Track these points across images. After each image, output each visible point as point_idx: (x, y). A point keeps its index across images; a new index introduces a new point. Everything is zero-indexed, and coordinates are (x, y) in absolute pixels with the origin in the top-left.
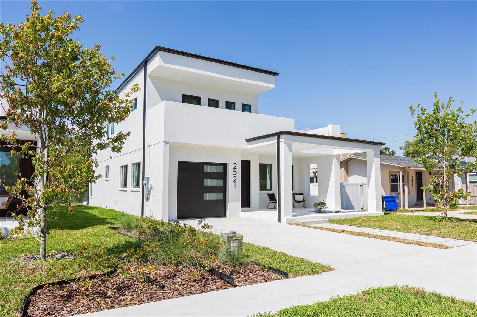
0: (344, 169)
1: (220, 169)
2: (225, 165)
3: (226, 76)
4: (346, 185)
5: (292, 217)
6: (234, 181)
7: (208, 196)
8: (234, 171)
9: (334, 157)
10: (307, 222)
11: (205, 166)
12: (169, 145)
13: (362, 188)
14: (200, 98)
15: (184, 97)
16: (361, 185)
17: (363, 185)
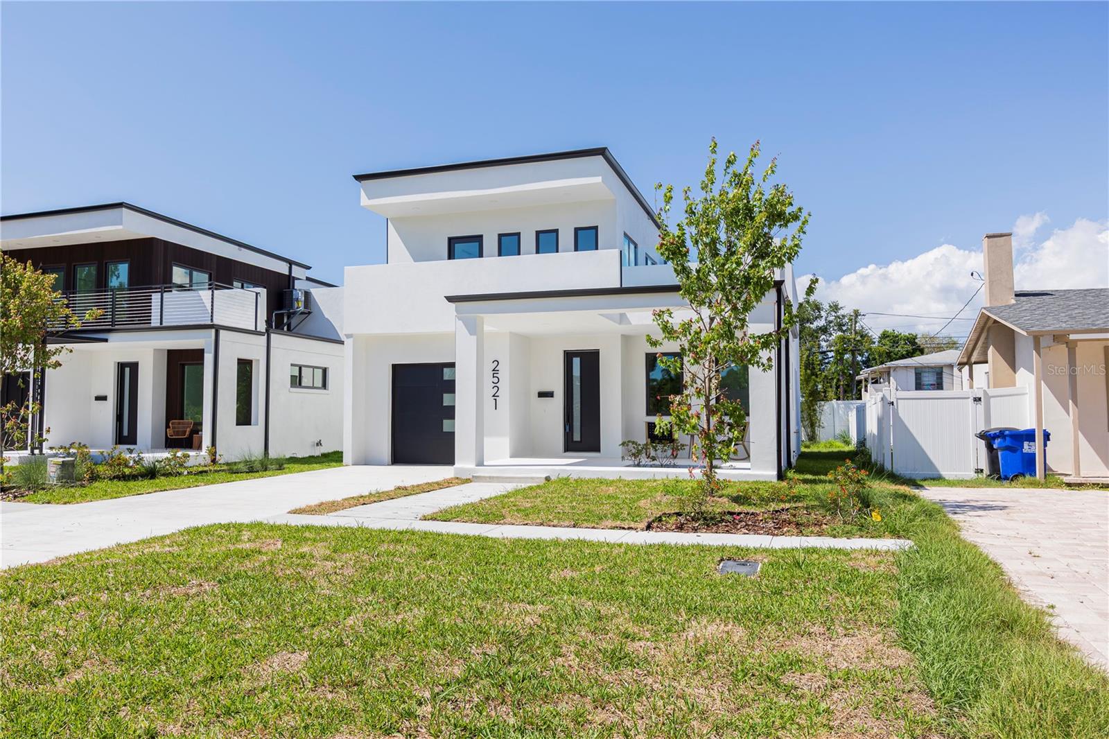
4: (898, 399)
5: (473, 466)
6: (494, 396)
7: (449, 426)
8: (494, 377)
10: (484, 477)
12: (352, 339)
13: (981, 407)
14: (481, 237)
15: (452, 241)
16: (980, 399)
17: (992, 400)
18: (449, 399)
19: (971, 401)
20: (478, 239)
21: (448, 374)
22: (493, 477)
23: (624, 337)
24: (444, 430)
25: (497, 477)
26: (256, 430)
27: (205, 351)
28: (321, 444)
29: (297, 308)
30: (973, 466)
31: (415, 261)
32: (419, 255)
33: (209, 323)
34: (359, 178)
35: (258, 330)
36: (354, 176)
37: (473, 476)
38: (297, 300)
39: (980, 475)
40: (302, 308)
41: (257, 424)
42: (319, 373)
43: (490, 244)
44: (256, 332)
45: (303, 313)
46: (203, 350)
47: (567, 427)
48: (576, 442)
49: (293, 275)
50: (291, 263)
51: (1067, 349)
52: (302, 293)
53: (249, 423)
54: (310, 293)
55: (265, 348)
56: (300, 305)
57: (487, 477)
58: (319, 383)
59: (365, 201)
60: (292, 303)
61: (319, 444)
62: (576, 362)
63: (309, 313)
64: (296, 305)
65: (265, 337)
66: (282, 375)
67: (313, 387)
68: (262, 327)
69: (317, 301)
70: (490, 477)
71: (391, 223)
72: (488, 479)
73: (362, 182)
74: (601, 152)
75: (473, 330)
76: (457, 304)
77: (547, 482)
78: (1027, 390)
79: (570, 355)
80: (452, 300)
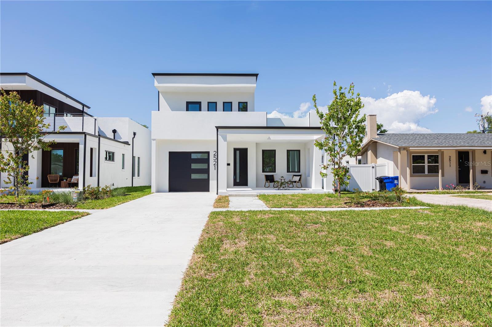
0: (371, 151)
1: (205, 156)
2: (208, 153)
3: (207, 84)
4: (350, 167)
5: (226, 191)
6: (214, 165)
7: (194, 176)
8: (215, 158)
12: (155, 141)
13: (374, 170)
15: (188, 103)
16: (374, 167)
17: (377, 167)
18: (194, 166)
19: (371, 167)
20: (199, 103)
21: (193, 156)
22: (237, 195)
23: (256, 143)
24: (192, 178)
25: (239, 195)
27: (80, 144)
30: (371, 189)
31: (172, 111)
32: (174, 108)
33: (81, 131)
36: (152, 73)
37: (229, 195)
39: (374, 191)
41: (95, 176)
43: (204, 106)
44: (96, 136)
46: (79, 143)
47: (235, 177)
48: (238, 182)
49: (84, 111)
50: (84, 105)
51: (406, 152)
53: (92, 176)
55: (98, 143)
57: (234, 195)
59: (156, 84)
61: (113, 185)
62: (238, 152)
65: (98, 139)
67: (111, 161)
70: (236, 195)
71: (161, 93)
73: (155, 76)
74: (256, 75)
75: (225, 139)
76: (219, 129)
77: (257, 196)
78: (386, 165)
79: (235, 150)
80: (218, 128)
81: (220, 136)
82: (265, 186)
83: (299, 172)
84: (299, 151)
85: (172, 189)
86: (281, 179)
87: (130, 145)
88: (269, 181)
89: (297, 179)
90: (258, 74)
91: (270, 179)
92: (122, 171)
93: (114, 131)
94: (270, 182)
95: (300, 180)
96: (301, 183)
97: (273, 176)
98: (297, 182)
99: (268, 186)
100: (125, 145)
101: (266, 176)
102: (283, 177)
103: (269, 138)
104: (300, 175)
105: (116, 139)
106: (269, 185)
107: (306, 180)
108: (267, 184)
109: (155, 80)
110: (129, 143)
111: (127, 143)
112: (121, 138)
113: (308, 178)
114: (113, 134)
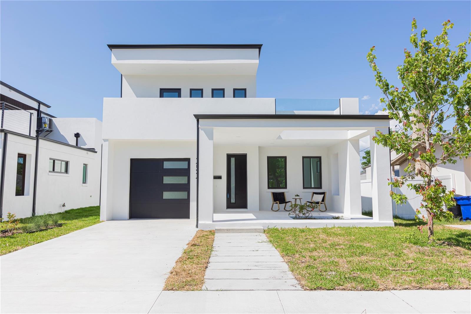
1: (184, 166)
2: (188, 160)
5: (211, 222)
7: (167, 195)
9: (349, 141)
10: (223, 230)
11: (165, 163)
12: (108, 142)
14: (180, 89)
15: (162, 91)
18: (167, 180)
20: (178, 90)
21: (167, 165)
22: (229, 230)
23: (259, 147)
24: (164, 198)
25: (233, 230)
26: (27, 198)
28: (65, 206)
29: (45, 128)
33: (1, 128)
34: (111, 47)
35: (31, 135)
36: (107, 45)
37: (215, 229)
38: (45, 123)
40: (47, 128)
41: (28, 194)
42: (64, 163)
43: (185, 92)
44: (29, 137)
45: (47, 131)
47: (228, 196)
48: (233, 203)
49: (41, 110)
50: (40, 103)
52: (48, 119)
53: (23, 194)
54: (52, 120)
56: (46, 126)
57: (225, 230)
58: (63, 170)
59: (114, 60)
60: (41, 125)
61: (64, 205)
62: (233, 160)
63: (51, 131)
64: (44, 126)
65: (35, 141)
66: (44, 165)
67: (61, 172)
68: (34, 134)
69: (56, 124)
70: (227, 230)
71: (124, 77)
72: (226, 231)
73: (113, 49)
74: (259, 47)
75: (210, 136)
76: (200, 120)
77: (264, 231)
78: (451, 177)
79: (229, 156)
80: (198, 117)
81: (203, 131)
82: (272, 209)
83: (320, 187)
84: (320, 158)
85: (134, 214)
86: (296, 199)
87: (96, 152)
88: (278, 202)
89: (319, 198)
90: (261, 45)
91: (279, 198)
92: (82, 186)
93: (77, 135)
94: (280, 204)
95: (323, 200)
96: (325, 204)
97: (283, 194)
98: (320, 203)
99: (278, 209)
100: (89, 153)
101: (274, 194)
102: (298, 196)
103: (280, 137)
104: (323, 193)
105: (79, 146)
106: (279, 207)
107: (332, 200)
108: (276, 206)
109: (112, 54)
110: (96, 151)
111: (92, 150)
112: (85, 144)
113: (336, 197)
114: (76, 138)
